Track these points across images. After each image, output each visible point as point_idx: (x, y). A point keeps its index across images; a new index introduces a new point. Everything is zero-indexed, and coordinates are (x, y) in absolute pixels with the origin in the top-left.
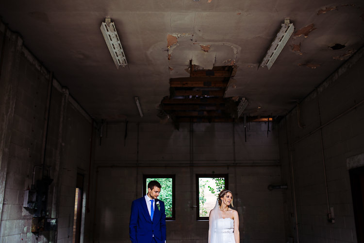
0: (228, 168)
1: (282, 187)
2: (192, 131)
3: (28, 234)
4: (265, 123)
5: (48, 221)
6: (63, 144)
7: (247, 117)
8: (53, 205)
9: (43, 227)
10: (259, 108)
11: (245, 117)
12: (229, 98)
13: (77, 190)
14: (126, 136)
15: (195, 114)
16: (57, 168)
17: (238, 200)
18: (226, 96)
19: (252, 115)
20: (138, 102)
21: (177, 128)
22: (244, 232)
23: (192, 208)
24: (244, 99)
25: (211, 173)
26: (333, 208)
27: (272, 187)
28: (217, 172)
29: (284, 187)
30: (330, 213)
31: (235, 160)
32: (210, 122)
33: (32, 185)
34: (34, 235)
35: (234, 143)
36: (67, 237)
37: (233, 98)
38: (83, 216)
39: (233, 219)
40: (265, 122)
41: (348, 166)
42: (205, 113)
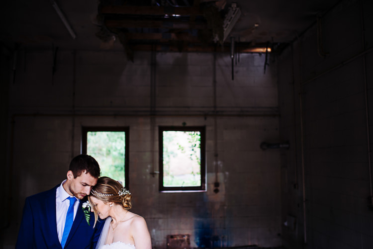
0: (205, 119)
1: (281, 146)
2: (154, 64)
4: (260, 55)
7: (236, 43)
10: (256, 25)
11: (233, 42)
15: (158, 37)
17: (219, 163)
19: (243, 40)
21: (131, 58)
22: (225, 207)
23: (153, 174)
24: (234, 5)
25: (180, 124)
27: (266, 146)
28: (189, 124)
29: (284, 146)
31: (215, 107)
32: (180, 51)
35: (215, 82)
37: (217, 4)
40: (260, 53)
42: (173, 36)
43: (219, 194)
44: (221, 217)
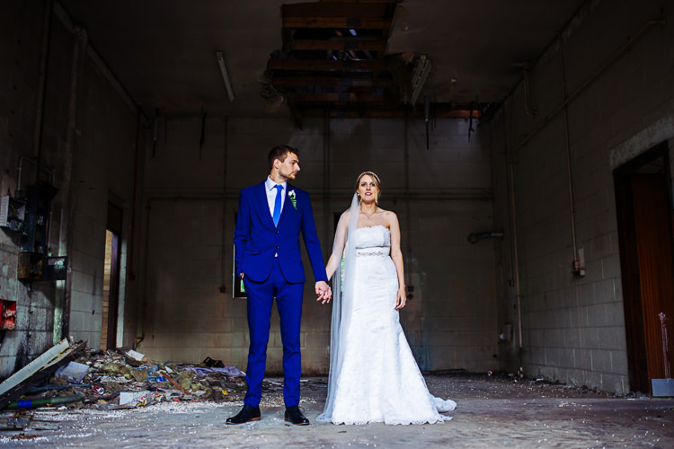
0: (395, 203)
1: (493, 235)
2: (327, 134)
3: (10, 280)
4: (466, 120)
5: (50, 264)
6: (79, 132)
7: (431, 104)
8: (60, 242)
9: (40, 273)
10: (453, 81)
11: (427, 103)
12: (395, 55)
13: (109, 234)
14: (202, 142)
15: (333, 97)
16: (68, 176)
17: (413, 260)
18: (391, 50)
19: (440, 100)
20: (221, 62)
21: (299, 124)
22: (422, 319)
24: (423, 58)
26: (582, 250)
27: (476, 237)
29: (498, 234)
30: (578, 261)
31: (407, 188)
32: (361, 116)
33: (16, 191)
34: (22, 286)
35: (407, 156)
36: (91, 311)
37: (403, 56)
38: (122, 286)
39: (389, 228)
40: (466, 118)
41: (611, 163)
42: (352, 95)
43: (413, 300)
44: (417, 332)
